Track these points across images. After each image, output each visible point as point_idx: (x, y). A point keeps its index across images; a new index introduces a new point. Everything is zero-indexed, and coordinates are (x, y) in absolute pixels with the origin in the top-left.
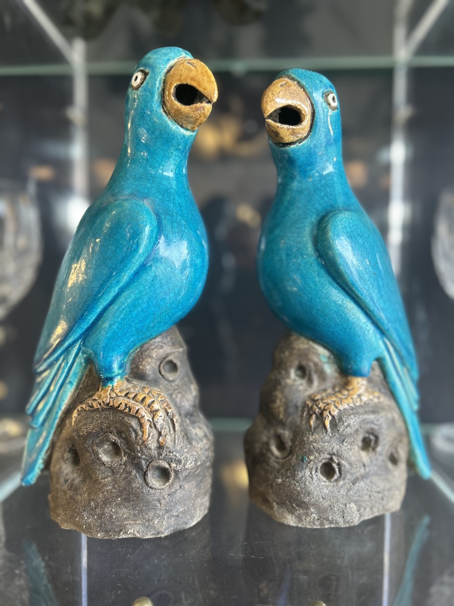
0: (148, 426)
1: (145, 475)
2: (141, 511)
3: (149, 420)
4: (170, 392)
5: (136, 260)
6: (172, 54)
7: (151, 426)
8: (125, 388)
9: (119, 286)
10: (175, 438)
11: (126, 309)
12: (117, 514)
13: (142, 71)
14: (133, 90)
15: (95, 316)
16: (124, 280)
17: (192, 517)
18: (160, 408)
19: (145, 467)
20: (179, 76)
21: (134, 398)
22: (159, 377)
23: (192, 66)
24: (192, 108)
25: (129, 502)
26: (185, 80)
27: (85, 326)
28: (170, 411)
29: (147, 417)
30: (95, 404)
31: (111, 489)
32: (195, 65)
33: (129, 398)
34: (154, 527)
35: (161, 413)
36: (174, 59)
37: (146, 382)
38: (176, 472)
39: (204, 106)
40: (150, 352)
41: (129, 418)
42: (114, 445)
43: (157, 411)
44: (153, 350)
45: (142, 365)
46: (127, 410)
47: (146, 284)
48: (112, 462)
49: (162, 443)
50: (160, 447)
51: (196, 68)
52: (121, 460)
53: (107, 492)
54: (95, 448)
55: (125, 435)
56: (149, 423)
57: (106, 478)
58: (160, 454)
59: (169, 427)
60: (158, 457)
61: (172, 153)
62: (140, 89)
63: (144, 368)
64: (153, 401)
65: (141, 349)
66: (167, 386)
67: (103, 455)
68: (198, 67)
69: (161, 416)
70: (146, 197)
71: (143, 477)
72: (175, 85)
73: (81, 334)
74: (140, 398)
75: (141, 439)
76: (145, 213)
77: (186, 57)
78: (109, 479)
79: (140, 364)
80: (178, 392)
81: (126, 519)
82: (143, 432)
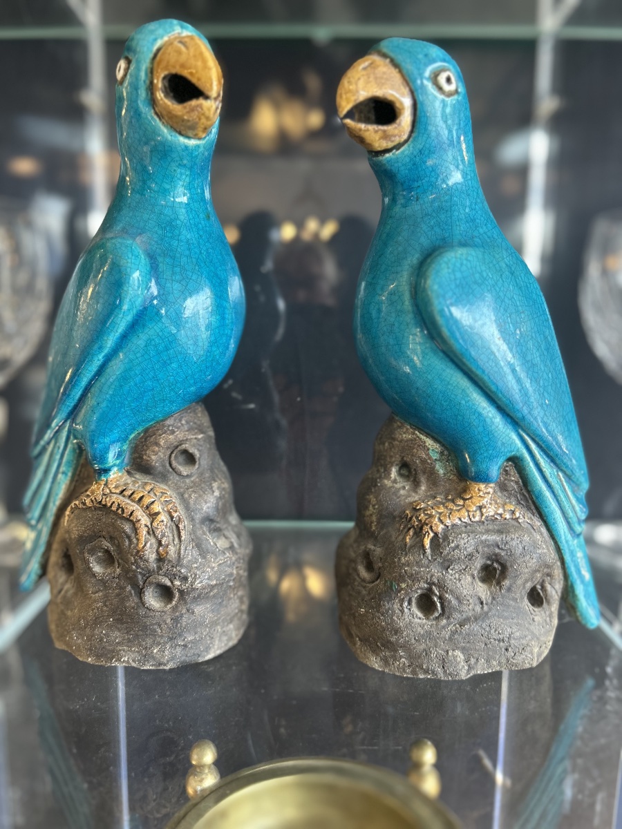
0: (145, 533)
1: (140, 592)
2: (137, 636)
3: (146, 526)
4: (182, 490)
5: (119, 319)
7: (148, 533)
8: (122, 483)
9: (103, 354)
10: (180, 549)
11: (115, 383)
12: (108, 637)
13: (126, 58)
15: (81, 390)
16: (109, 345)
17: (207, 649)
18: (161, 511)
19: (141, 583)
20: (167, 62)
21: (130, 496)
22: (168, 471)
23: (183, 47)
24: (185, 108)
25: (122, 624)
26: (174, 67)
27: (71, 403)
28: (175, 515)
29: (144, 520)
30: (88, 501)
31: (102, 607)
32: (188, 45)
33: (124, 496)
34: (154, 658)
35: (163, 517)
36: (163, 37)
37: (152, 477)
38: (181, 592)
39: (201, 104)
40: (156, 438)
41: (123, 521)
42: (107, 552)
43: (158, 514)
44: (160, 435)
45: (146, 454)
46: (120, 511)
47: (137, 350)
48: (104, 574)
49: (163, 555)
50: (161, 559)
51: (187, 48)
52: (114, 572)
53: (98, 609)
54: (86, 555)
55: (118, 541)
56: (146, 529)
57: (97, 592)
58: (159, 568)
59: (173, 536)
60: (158, 572)
61: (175, 170)
63: (149, 459)
64: (153, 502)
65: (145, 434)
66: (179, 483)
67: (95, 564)
68: (190, 47)
69: (163, 521)
70: (139, 234)
71: (139, 595)
72: (163, 75)
73: (68, 413)
74: (137, 496)
75: (135, 548)
78: (101, 594)
79: (144, 453)
80: (193, 491)
81: (118, 643)
82: (138, 540)
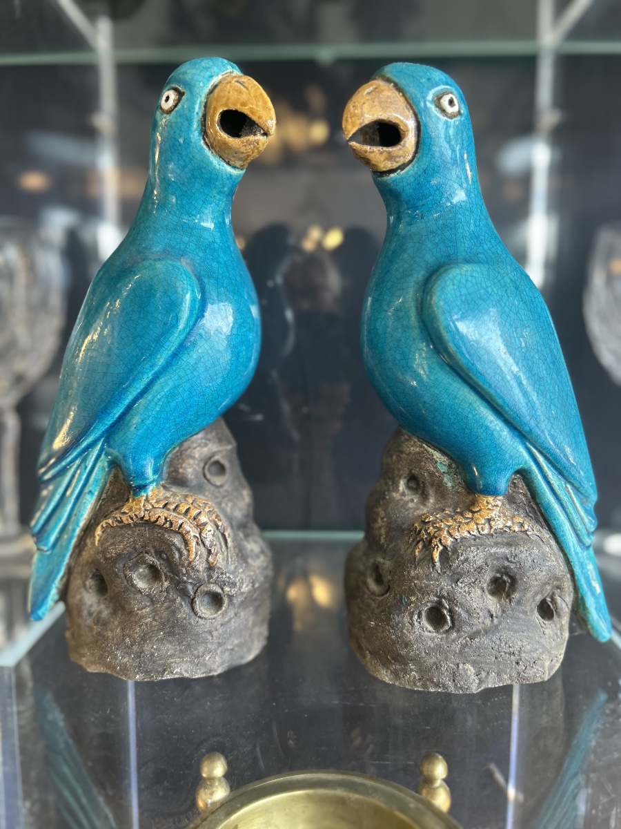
0: (194, 544)
1: (192, 602)
2: (189, 646)
3: (195, 536)
4: (219, 500)
5: (174, 338)
6: (215, 69)
7: (197, 543)
8: (162, 498)
10: (227, 556)
12: (159, 651)
13: (176, 90)
14: (162, 115)
15: (123, 409)
17: (249, 650)
18: (208, 521)
19: (192, 593)
20: (225, 99)
21: (175, 510)
22: (203, 482)
23: (242, 87)
24: (243, 142)
25: (174, 636)
26: (234, 104)
27: (109, 421)
28: (220, 524)
29: (193, 532)
30: (124, 518)
31: (151, 622)
32: (246, 85)
34: (205, 665)
35: (210, 527)
36: (218, 75)
37: (188, 489)
38: (230, 597)
39: (258, 140)
40: (191, 451)
41: (171, 534)
42: (152, 567)
43: (205, 524)
44: (195, 448)
45: (182, 467)
46: (168, 525)
47: (187, 367)
48: (150, 589)
49: (213, 563)
50: (210, 568)
51: (247, 89)
52: (162, 587)
53: (146, 625)
54: (128, 572)
55: (166, 554)
56: (195, 540)
57: (144, 608)
58: (210, 577)
59: (220, 544)
60: (208, 580)
61: (214, 196)
62: (173, 113)
63: (185, 472)
64: (200, 513)
65: (180, 448)
66: (215, 493)
67: (138, 580)
68: (250, 88)
69: (210, 531)
70: (182, 256)
71: (189, 605)
72: (221, 111)
73: (103, 432)
74: (183, 509)
75: (186, 559)
76: (185, 277)
77: (232, 72)
78: (148, 609)
79: (179, 466)
80: (229, 500)
81: (170, 656)
82: (188, 551)
